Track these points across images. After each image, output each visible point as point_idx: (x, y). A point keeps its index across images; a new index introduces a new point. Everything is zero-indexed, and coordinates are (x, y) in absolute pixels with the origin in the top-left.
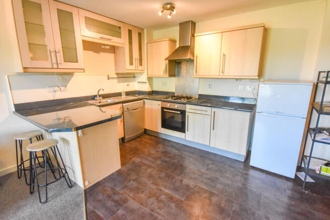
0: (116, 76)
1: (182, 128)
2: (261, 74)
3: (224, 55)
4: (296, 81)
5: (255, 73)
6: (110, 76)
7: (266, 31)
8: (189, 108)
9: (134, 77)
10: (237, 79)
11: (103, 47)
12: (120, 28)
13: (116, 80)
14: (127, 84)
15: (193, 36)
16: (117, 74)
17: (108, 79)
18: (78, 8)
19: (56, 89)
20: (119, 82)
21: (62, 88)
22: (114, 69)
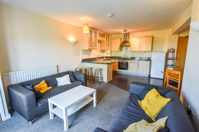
0: (100, 51)
1: (126, 68)
2: (152, 50)
3: (141, 44)
4: (162, 52)
5: (150, 50)
7: (153, 37)
8: (129, 61)
9: (105, 51)
10: (145, 52)
12: (104, 35)
13: (100, 53)
14: (103, 54)
15: (129, 37)
16: (101, 50)
20: (101, 53)
21: (90, 55)
22: (100, 48)
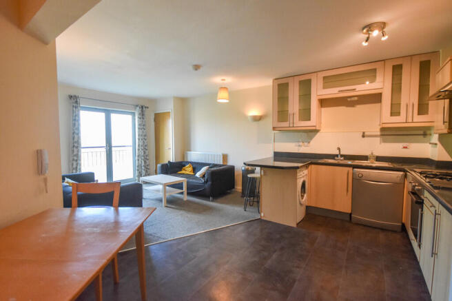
6: (366, 134)
11: (349, 100)
12: (375, 70)
16: (382, 129)
17: (363, 136)
18: (315, 72)
19: (301, 144)
21: (306, 144)
